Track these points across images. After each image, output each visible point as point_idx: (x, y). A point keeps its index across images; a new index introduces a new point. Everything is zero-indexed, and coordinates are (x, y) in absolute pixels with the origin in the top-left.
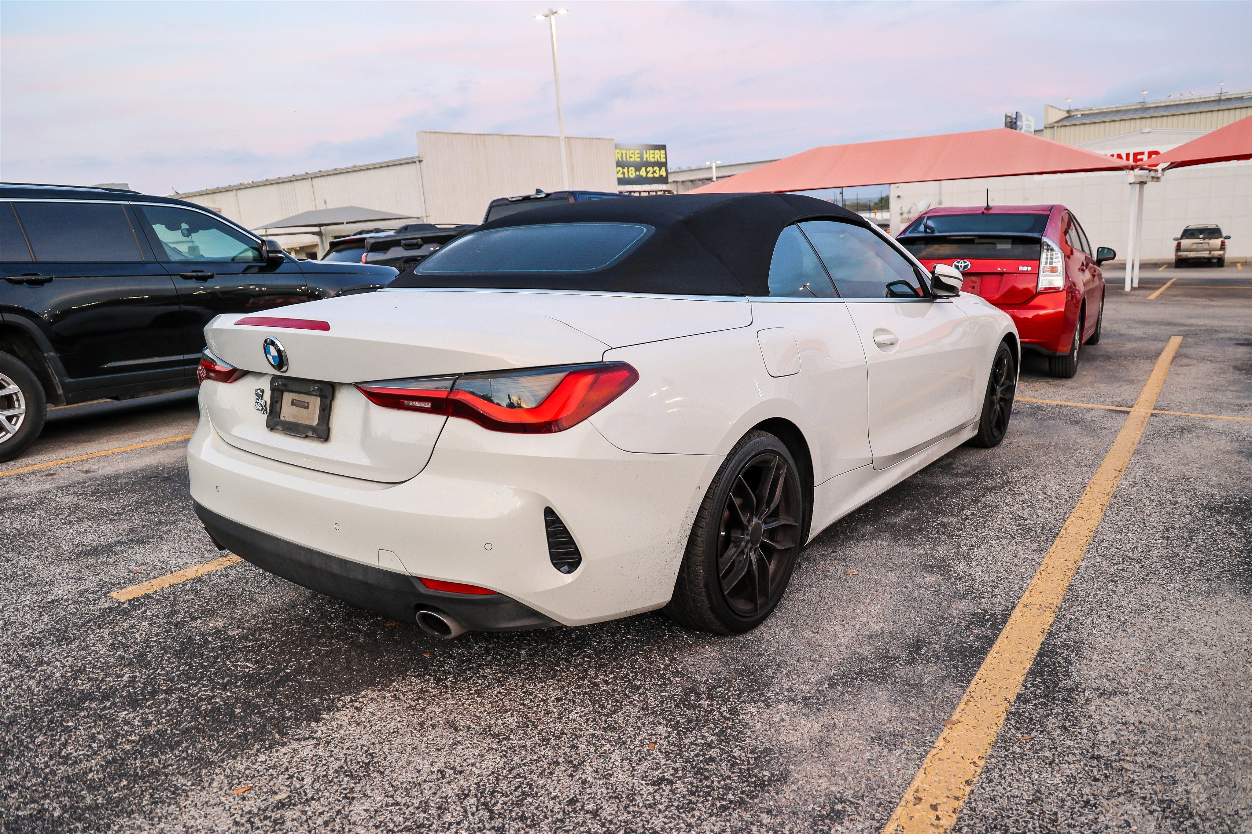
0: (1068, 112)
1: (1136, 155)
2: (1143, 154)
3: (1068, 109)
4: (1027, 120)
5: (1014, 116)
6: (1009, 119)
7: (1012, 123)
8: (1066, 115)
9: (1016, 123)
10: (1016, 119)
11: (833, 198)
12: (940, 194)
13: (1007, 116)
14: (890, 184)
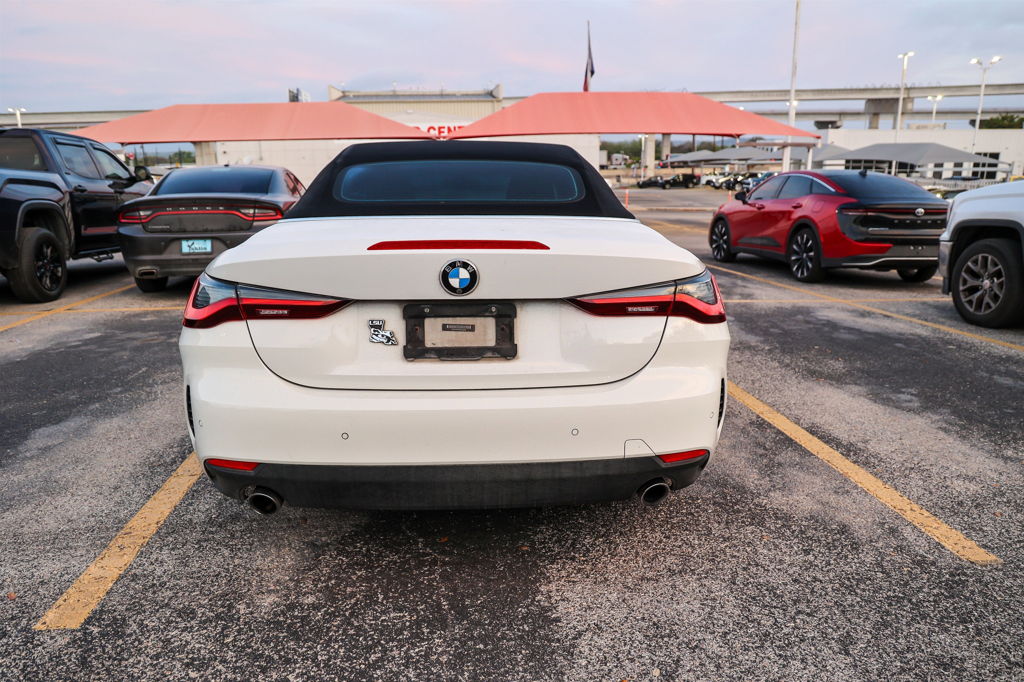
0: (343, 92)
1: (440, 128)
2: (444, 128)
3: (342, 90)
4: (305, 95)
5: (296, 92)
6: (292, 94)
7: (294, 98)
8: (341, 94)
9: (297, 97)
10: (297, 94)
11: (155, 151)
12: (260, 151)
13: (290, 91)
14: (215, 141)
